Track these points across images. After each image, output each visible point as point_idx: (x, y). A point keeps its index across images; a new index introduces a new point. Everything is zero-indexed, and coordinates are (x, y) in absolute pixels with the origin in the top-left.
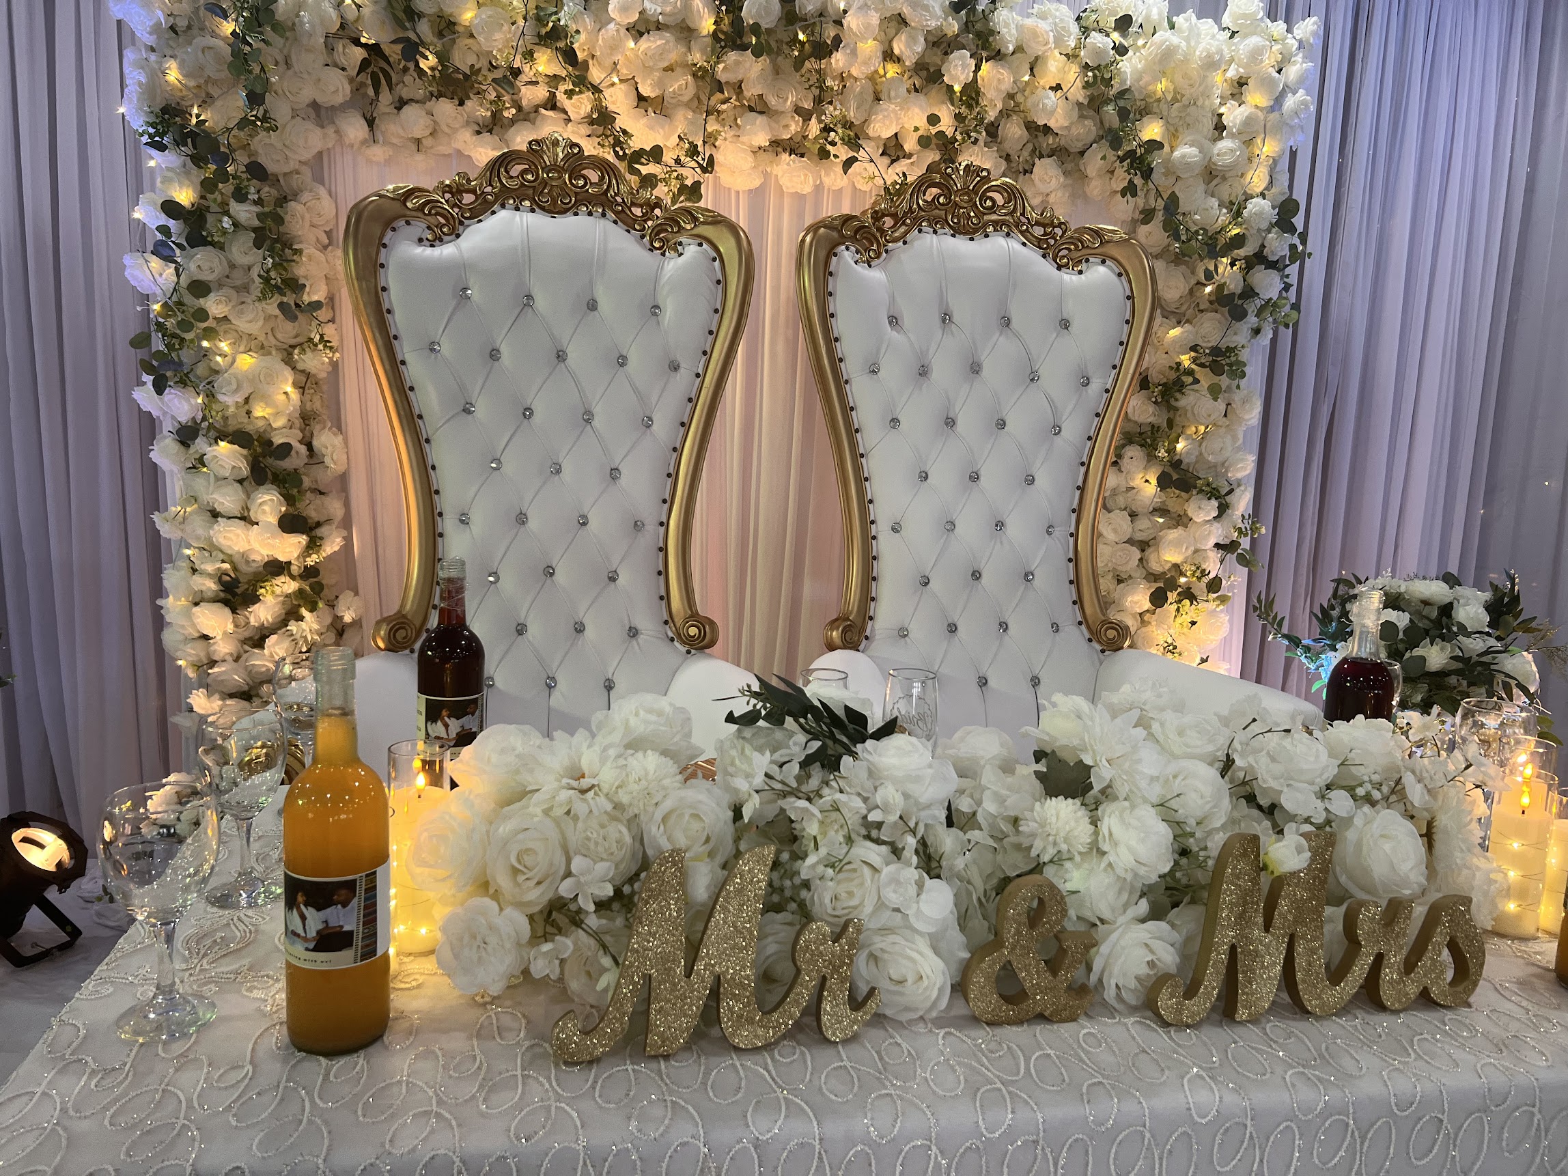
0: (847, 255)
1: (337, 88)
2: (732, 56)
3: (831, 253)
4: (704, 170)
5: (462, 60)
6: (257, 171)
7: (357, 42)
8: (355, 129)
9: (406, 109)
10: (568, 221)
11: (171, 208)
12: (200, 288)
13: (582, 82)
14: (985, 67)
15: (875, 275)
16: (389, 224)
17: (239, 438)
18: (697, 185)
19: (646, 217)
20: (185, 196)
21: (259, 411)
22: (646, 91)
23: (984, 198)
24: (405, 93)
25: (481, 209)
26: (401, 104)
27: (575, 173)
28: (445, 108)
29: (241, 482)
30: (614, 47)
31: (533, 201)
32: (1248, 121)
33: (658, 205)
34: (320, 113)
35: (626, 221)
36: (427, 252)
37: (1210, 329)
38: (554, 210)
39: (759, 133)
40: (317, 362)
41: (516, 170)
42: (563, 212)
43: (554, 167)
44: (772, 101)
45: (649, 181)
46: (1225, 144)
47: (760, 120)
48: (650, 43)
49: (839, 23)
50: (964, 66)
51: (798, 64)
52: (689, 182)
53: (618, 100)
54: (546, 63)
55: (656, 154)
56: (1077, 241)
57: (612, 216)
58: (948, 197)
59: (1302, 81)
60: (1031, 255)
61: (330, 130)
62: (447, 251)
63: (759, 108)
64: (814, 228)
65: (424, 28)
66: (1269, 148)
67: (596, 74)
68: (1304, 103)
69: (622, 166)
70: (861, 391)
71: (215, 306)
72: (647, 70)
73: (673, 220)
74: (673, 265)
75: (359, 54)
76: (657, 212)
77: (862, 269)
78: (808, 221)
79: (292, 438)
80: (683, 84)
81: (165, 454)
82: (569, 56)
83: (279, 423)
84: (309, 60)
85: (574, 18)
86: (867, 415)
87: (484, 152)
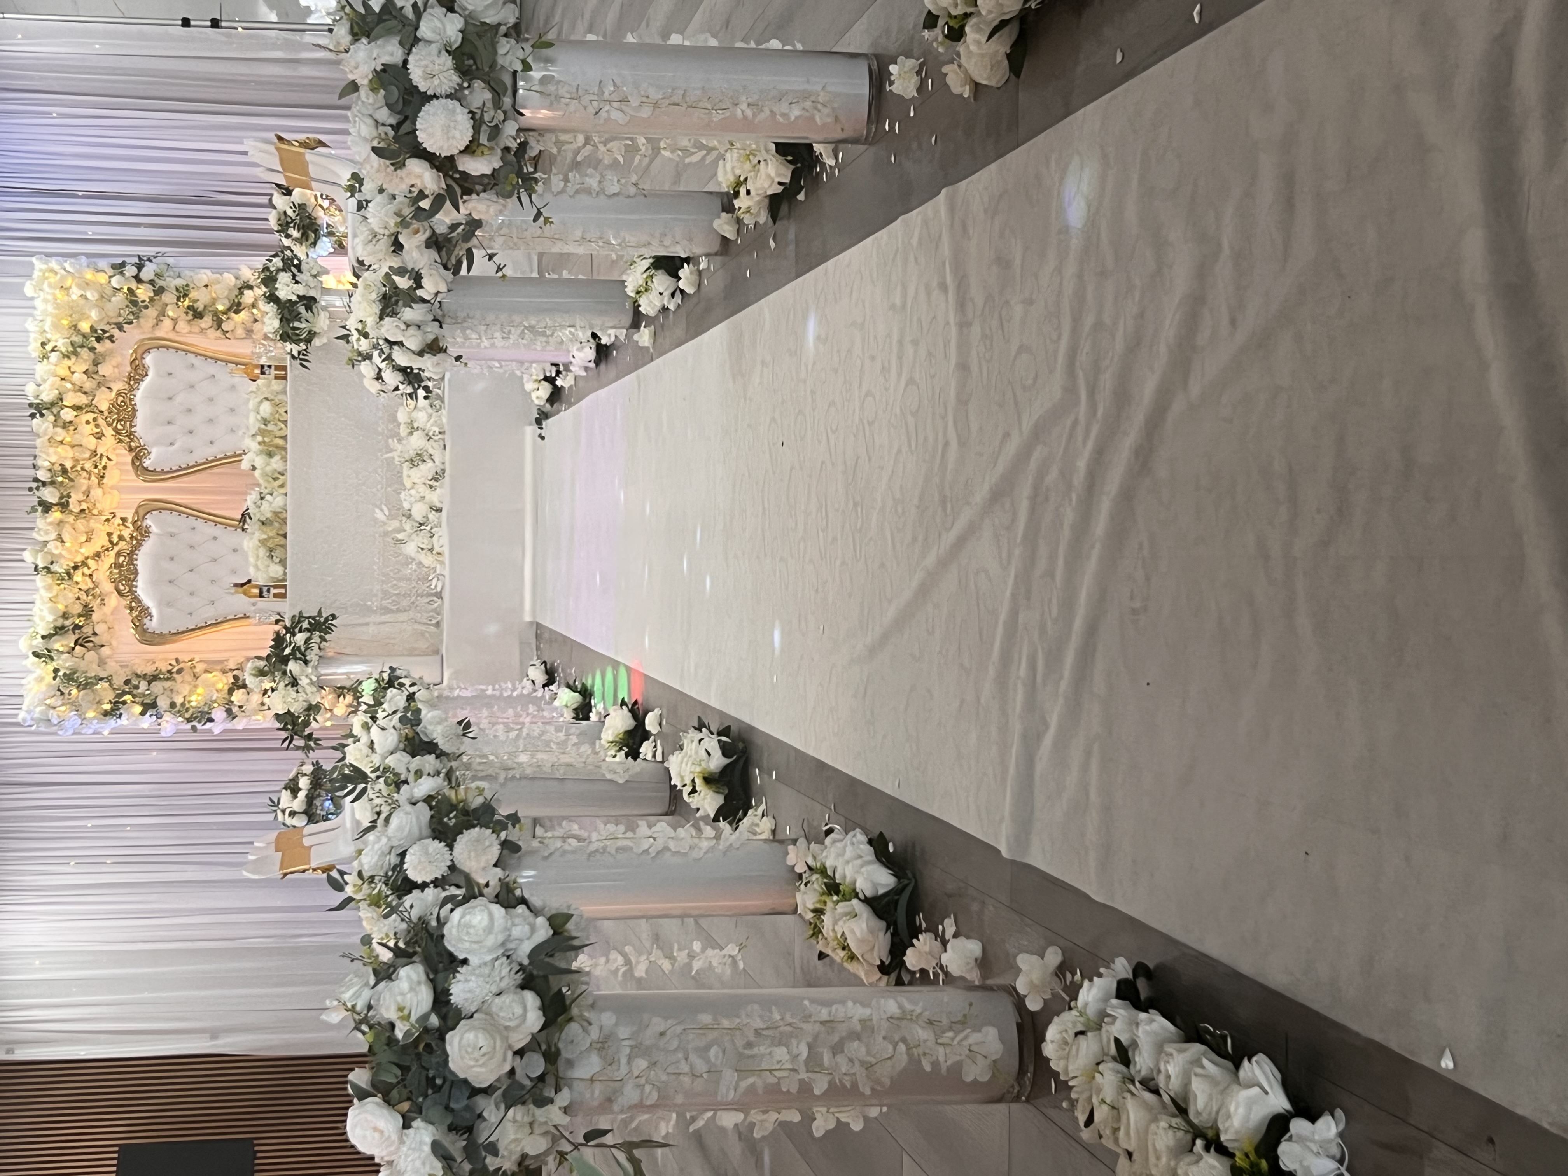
0: (147, 463)
1: (91, 655)
2: (71, 507)
3: (146, 469)
4: (115, 516)
5: (78, 609)
6: (127, 682)
7: (73, 649)
8: (105, 651)
9: (97, 632)
10: (139, 568)
11: (143, 714)
12: (173, 705)
13: (84, 564)
14: (65, 403)
15: (155, 451)
16: (145, 631)
17: (231, 692)
18: (122, 519)
19: (136, 539)
20: (138, 709)
21: (220, 686)
22: (84, 539)
23: (120, 406)
24: (91, 632)
25: (136, 599)
26: (95, 634)
27: (122, 566)
28: (95, 617)
29: (248, 693)
30: (69, 550)
31: (133, 581)
32: (79, 286)
33: (131, 535)
34: (102, 663)
35: (139, 545)
36: (155, 619)
37: (169, 298)
38: (136, 573)
39: (96, 493)
40: (200, 668)
41: (122, 588)
42: (136, 570)
43: (120, 573)
44: (84, 488)
45: (121, 538)
46: (89, 295)
47: (92, 493)
48: (66, 537)
49: (53, 464)
50: (67, 413)
51: (71, 480)
52: (121, 522)
53: (88, 550)
54: (78, 577)
55: (109, 535)
56: (136, 368)
57: (137, 552)
58: (122, 420)
59: (61, 264)
60: (143, 385)
61: (108, 660)
62: (154, 611)
63: (87, 494)
64: (138, 476)
65: (67, 623)
66: (89, 275)
67: (79, 559)
68: (71, 264)
69: (116, 549)
70: (200, 455)
71: (179, 700)
72: (76, 539)
73: (138, 529)
74: (154, 529)
75: (78, 648)
76: (134, 535)
77: (152, 456)
78: (135, 477)
79: (230, 675)
80: (81, 524)
81: (240, 724)
82: (76, 568)
83: (225, 681)
84: (83, 665)
85: (61, 567)
86: (210, 452)
87: (114, 600)
